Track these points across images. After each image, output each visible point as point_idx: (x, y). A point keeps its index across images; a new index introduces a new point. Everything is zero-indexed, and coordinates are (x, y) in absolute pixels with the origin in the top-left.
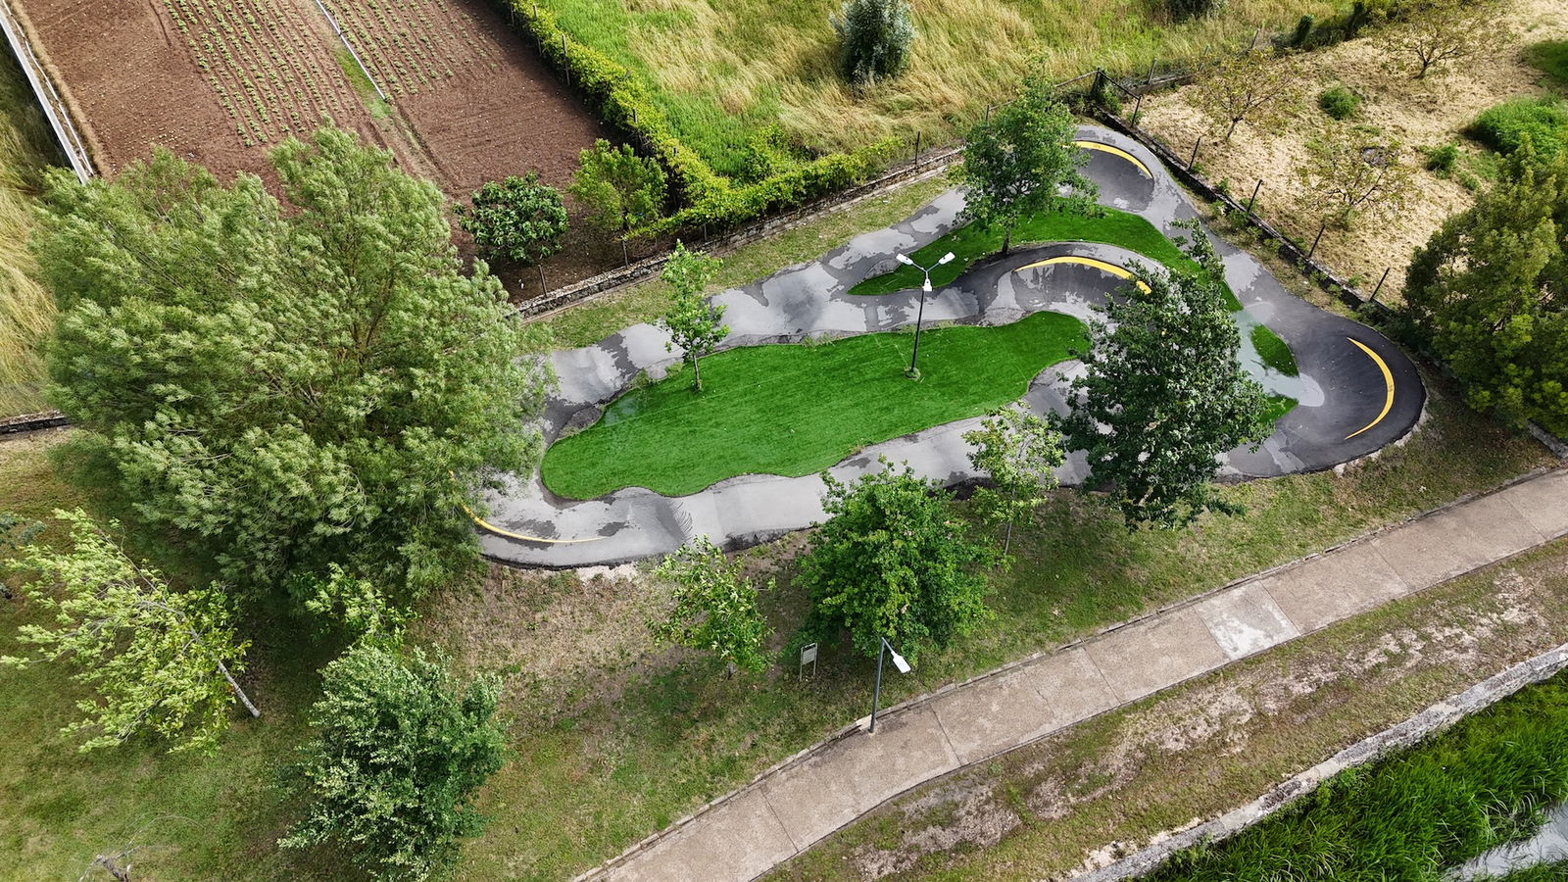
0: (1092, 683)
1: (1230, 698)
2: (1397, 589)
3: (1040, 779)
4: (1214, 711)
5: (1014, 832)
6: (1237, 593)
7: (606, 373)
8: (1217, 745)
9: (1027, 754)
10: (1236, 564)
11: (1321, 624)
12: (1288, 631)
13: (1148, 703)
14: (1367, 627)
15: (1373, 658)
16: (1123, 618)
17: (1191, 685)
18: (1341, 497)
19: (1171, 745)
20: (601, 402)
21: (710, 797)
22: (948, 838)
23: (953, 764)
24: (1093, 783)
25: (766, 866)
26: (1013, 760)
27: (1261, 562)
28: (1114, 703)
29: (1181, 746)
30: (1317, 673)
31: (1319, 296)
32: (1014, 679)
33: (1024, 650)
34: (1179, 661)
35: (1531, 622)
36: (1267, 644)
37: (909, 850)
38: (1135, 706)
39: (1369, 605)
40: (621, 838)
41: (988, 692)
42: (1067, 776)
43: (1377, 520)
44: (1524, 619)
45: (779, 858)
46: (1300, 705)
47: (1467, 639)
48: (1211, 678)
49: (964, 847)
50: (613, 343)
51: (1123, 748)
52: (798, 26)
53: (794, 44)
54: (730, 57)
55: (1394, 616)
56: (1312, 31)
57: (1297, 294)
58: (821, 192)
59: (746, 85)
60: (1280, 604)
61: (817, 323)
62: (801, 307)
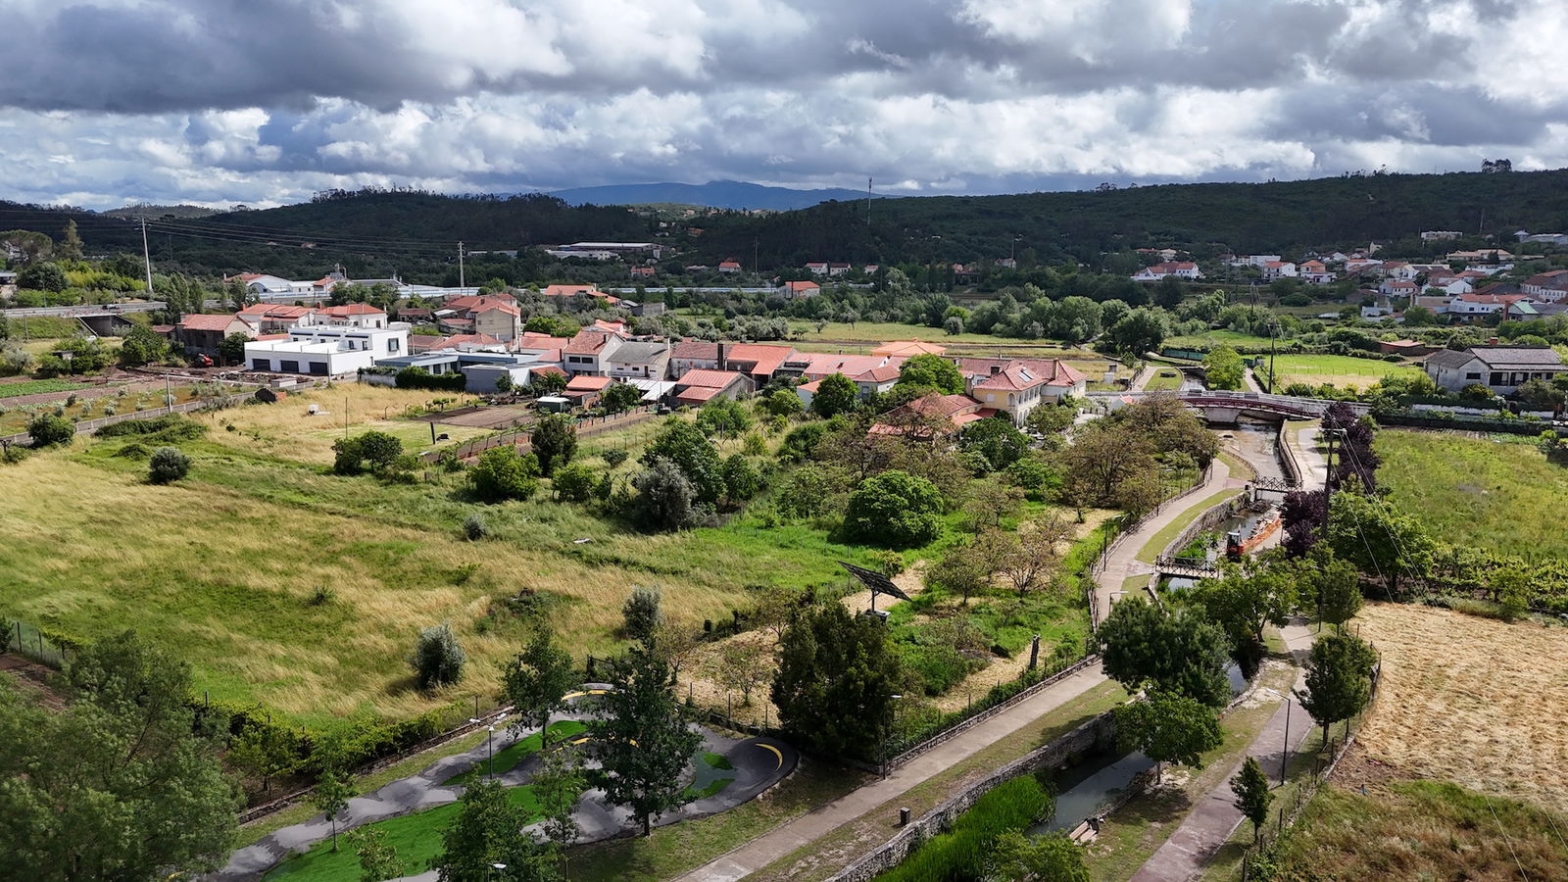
2: (802, 842)
6: (713, 864)
7: (263, 856)
10: (711, 852)
11: (763, 865)
12: (745, 872)
14: (788, 861)
15: (793, 872)
18: (765, 812)
20: (261, 871)
27: (725, 848)
31: (738, 735)
35: (874, 838)
39: (788, 851)
43: (787, 818)
44: (870, 838)
47: (842, 852)
50: (267, 841)
52: (383, 672)
53: (381, 681)
54: (334, 693)
55: (803, 853)
56: (714, 628)
57: (727, 736)
58: (414, 738)
59: (349, 703)
60: (739, 863)
61: (422, 801)
62: (408, 797)
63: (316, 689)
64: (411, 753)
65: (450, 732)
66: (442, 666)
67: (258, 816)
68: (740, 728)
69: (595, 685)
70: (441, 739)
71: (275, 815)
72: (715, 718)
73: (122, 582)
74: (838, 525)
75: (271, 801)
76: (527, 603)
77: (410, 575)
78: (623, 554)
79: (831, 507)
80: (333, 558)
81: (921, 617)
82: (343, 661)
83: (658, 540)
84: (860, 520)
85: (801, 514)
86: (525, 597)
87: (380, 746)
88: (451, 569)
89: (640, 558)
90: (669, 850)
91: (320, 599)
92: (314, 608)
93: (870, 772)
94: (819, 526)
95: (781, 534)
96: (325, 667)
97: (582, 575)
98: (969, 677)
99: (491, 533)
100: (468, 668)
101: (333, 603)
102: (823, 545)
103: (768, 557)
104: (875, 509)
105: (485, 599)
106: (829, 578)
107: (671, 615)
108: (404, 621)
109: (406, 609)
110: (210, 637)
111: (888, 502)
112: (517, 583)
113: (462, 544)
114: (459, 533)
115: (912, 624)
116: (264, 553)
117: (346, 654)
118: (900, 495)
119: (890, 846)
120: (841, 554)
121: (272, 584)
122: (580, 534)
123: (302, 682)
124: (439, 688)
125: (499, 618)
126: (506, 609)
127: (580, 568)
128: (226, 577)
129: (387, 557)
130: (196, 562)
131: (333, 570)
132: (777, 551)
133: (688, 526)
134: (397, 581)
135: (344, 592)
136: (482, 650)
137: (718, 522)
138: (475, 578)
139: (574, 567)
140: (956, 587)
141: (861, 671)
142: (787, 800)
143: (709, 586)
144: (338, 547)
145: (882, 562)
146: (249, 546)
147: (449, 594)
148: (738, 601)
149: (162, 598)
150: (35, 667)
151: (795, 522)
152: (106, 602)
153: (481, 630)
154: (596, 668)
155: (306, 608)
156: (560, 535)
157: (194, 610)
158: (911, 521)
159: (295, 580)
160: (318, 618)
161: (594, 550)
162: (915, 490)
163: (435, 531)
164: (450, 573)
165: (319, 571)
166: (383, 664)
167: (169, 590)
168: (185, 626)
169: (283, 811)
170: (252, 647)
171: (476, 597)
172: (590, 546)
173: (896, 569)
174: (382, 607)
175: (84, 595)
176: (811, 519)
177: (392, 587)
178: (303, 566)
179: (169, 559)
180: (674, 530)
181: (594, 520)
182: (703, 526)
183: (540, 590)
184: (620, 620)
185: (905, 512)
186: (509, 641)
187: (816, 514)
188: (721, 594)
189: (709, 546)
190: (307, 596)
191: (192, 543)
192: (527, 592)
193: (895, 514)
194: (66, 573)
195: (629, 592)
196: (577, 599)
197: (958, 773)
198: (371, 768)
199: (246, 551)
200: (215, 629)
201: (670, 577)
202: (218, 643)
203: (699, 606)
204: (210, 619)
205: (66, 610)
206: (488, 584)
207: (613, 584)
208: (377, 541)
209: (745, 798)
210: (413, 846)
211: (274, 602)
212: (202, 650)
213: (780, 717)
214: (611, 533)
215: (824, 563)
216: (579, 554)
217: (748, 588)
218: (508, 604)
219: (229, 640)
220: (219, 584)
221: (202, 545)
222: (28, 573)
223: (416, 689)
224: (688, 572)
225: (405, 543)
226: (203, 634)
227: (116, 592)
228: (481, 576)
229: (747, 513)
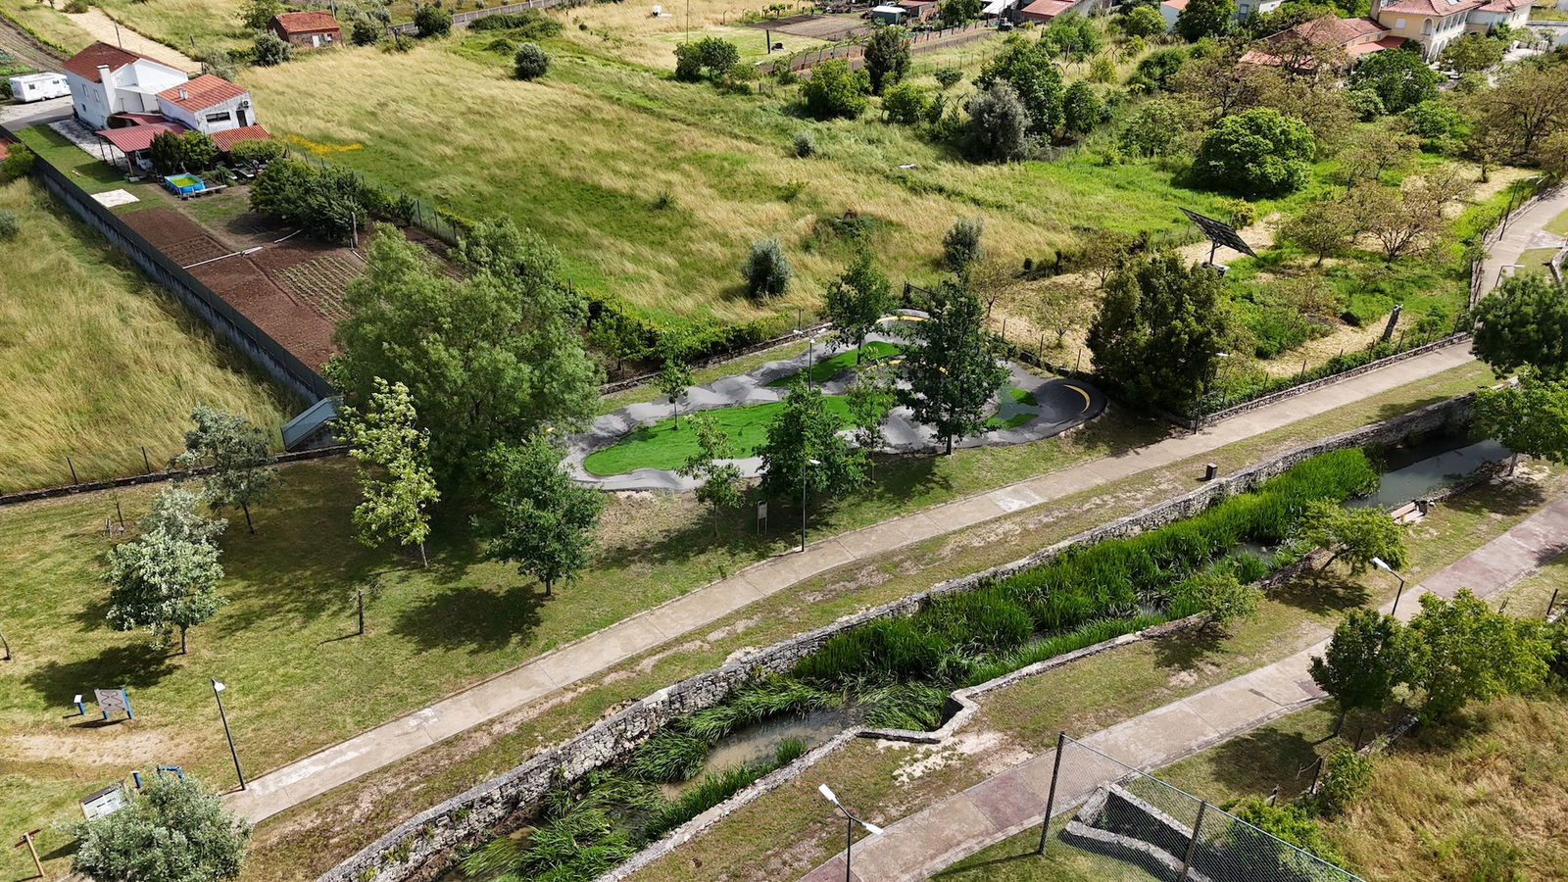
0: (929, 525)
1: (1008, 526)
2: (1099, 481)
3: (902, 561)
4: (1000, 531)
5: (890, 581)
6: (1009, 489)
7: (618, 424)
8: (1000, 543)
9: (894, 553)
10: (1008, 478)
11: (1058, 497)
12: (1039, 500)
13: (962, 531)
14: (1084, 497)
15: (1087, 506)
16: (945, 502)
17: (985, 523)
18: (1066, 449)
19: (976, 544)
20: (617, 436)
21: (710, 581)
22: (852, 585)
23: (852, 559)
24: (933, 561)
25: (748, 602)
26: (886, 556)
27: (1022, 476)
28: (942, 532)
29: (982, 544)
30: (1056, 513)
31: (1047, 374)
32: (884, 528)
33: (889, 516)
34: (977, 515)
35: (1175, 488)
36: (1028, 506)
37: (831, 591)
38: (955, 532)
39: (1084, 488)
40: (660, 600)
41: (870, 533)
42: (918, 559)
43: (1087, 457)
44: (1171, 487)
45: (754, 599)
46: (1047, 526)
47: (1139, 496)
48: (997, 520)
49: (860, 588)
50: (621, 412)
51: (949, 548)
52: (717, 278)
53: (716, 286)
54: (676, 292)
55: (1099, 491)
56: (1034, 267)
57: (1035, 374)
58: (743, 341)
59: (687, 303)
60: (1035, 490)
61: (748, 397)
62: (736, 391)
63: (660, 287)
64: (740, 354)
65: (775, 340)
66: (770, 278)
67: (614, 391)
68: (1049, 368)
69: (910, 311)
70: (766, 345)
71: (627, 391)
72: (1027, 357)
73: (498, 172)
74: (1185, 168)
75: (624, 379)
76: (850, 225)
77: (743, 188)
78: (948, 183)
79: (1180, 147)
80: (674, 165)
81: (1264, 275)
82: (682, 264)
83: (986, 170)
84: (1212, 163)
85: (1146, 152)
86: (848, 219)
87: (715, 344)
88: (781, 185)
89: (965, 189)
90: (969, 470)
91: (663, 204)
92: (657, 212)
93: (1179, 425)
94: (1163, 167)
95: (1119, 173)
96: (668, 268)
97: (905, 201)
98: (1308, 343)
99: (820, 151)
100: (793, 283)
101: (675, 209)
102: (1165, 188)
103: (1101, 198)
104: (1232, 153)
105: (811, 218)
106: (1166, 224)
107: (991, 250)
108: (737, 232)
109: (739, 221)
110: (571, 229)
111: (1250, 144)
112: (842, 204)
113: (792, 161)
114: (790, 149)
115: (1253, 282)
116: (614, 155)
117: (686, 258)
118: (1265, 137)
119: (1191, 497)
120: (1184, 200)
121: (622, 185)
122: (906, 158)
123: (648, 279)
124: (766, 298)
125: (823, 237)
126: (830, 229)
127: (905, 194)
128: (582, 175)
129: (722, 168)
130: (556, 158)
131: (674, 177)
132: (1112, 191)
133: (1018, 157)
134: (731, 193)
135: (684, 199)
136: (806, 267)
137: (1052, 155)
138: (802, 196)
139: (898, 192)
140: (1309, 245)
141: (1186, 327)
142: (1089, 440)
143: (1034, 223)
144: (679, 154)
145: (1230, 213)
146: (601, 146)
147: (779, 209)
148: (1063, 241)
149: (530, 190)
150: (433, 241)
151: (1137, 161)
152: (486, 189)
153: (806, 247)
154: (912, 295)
155: (650, 210)
156: (886, 158)
157: (557, 203)
158: (1273, 168)
159: (641, 183)
160: (662, 221)
161: (921, 176)
162: (1283, 132)
163: (767, 145)
164: (780, 189)
165: (662, 176)
166: (719, 271)
167: (536, 182)
168: (550, 218)
169: (634, 389)
170: (606, 242)
171: (803, 215)
172: (915, 172)
173: (1244, 221)
174: (718, 217)
175: (468, 180)
176: (1155, 158)
177: (726, 197)
178: (648, 170)
179: (534, 153)
180: (1004, 162)
181: (921, 145)
182: (1034, 159)
183: (864, 214)
184: (939, 250)
185: (1268, 158)
186: (832, 261)
187: (1163, 154)
188: (1045, 233)
189: (1038, 181)
190: (651, 200)
191: (552, 140)
192: (851, 214)
193: (1254, 158)
194: (452, 159)
195: (951, 223)
196: (898, 225)
197: (1276, 438)
198: (706, 363)
199: (598, 152)
200: (575, 223)
201: (994, 211)
202: (577, 236)
203: (1022, 243)
204: (570, 213)
205: (454, 193)
206: (814, 203)
207: (935, 213)
208: (713, 151)
209: (1047, 434)
210: (740, 434)
211: (623, 203)
212: (565, 241)
213: (1093, 361)
214: (938, 159)
215: (1163, 207)
216: (903, 179)
217: (1075, 228)
218: (833, 225)
219: (586, 233)
220: (577, 181)
221: (562, 142)
222: (422, 156)
223: (746, 297)
224: (1013, 207)
225: (738, 155)
226: (565, 226)
227: (492, 180)
228: (808, 194)
229: (1084, 148)
